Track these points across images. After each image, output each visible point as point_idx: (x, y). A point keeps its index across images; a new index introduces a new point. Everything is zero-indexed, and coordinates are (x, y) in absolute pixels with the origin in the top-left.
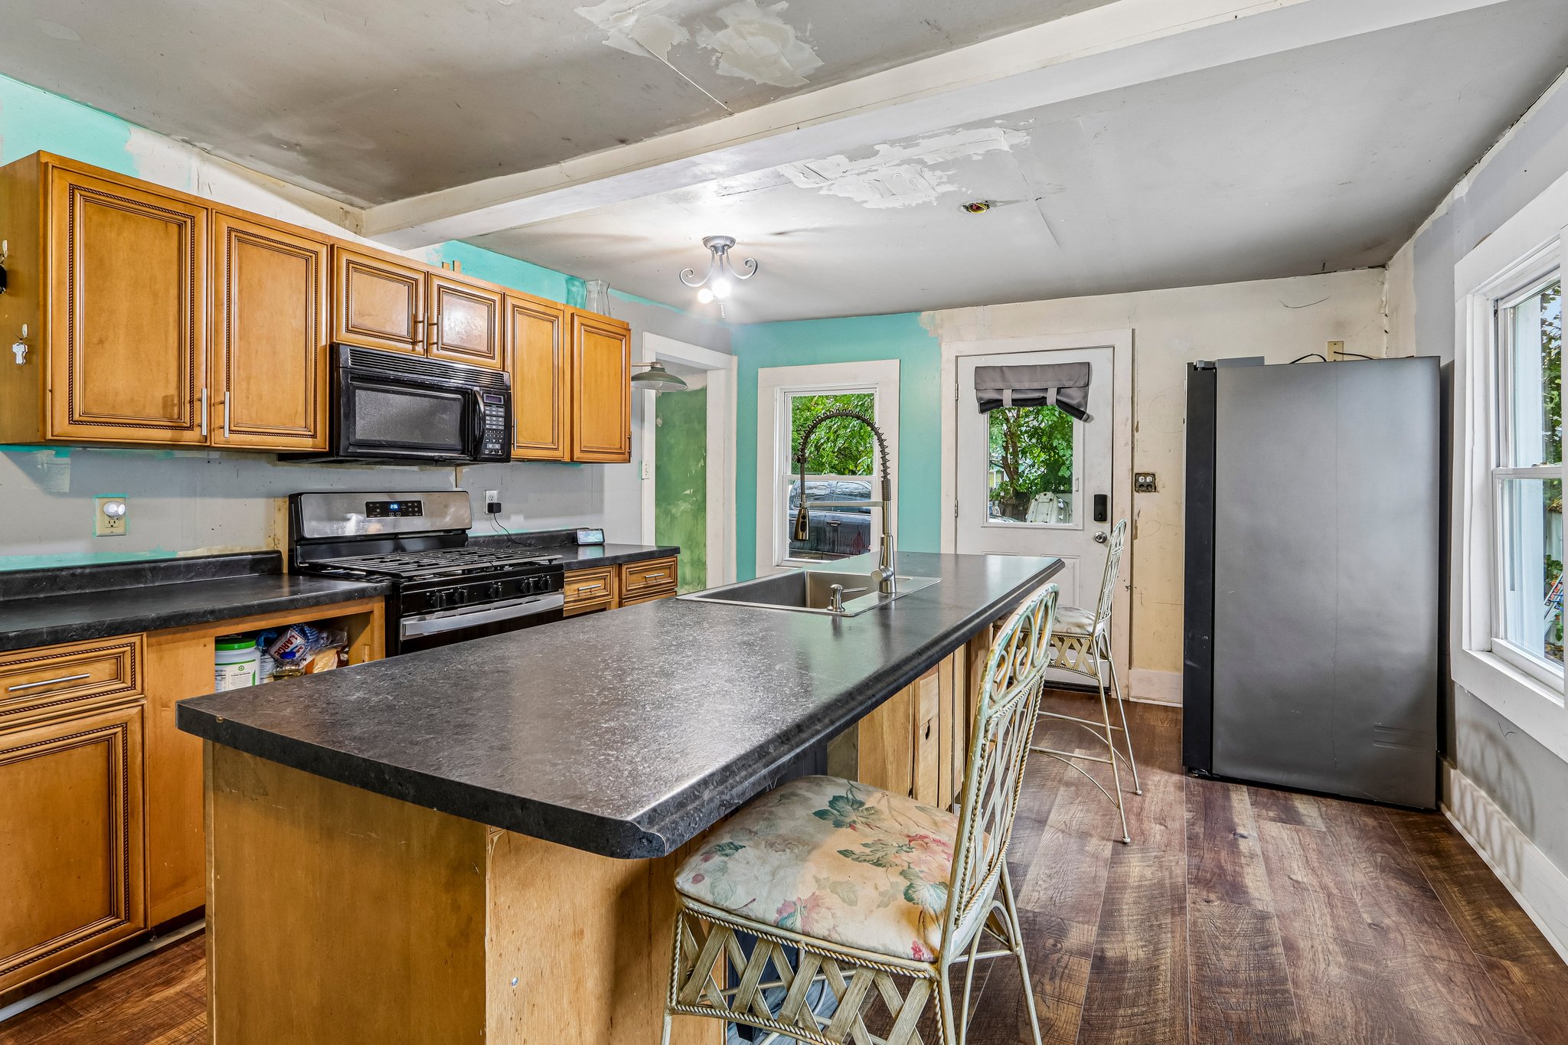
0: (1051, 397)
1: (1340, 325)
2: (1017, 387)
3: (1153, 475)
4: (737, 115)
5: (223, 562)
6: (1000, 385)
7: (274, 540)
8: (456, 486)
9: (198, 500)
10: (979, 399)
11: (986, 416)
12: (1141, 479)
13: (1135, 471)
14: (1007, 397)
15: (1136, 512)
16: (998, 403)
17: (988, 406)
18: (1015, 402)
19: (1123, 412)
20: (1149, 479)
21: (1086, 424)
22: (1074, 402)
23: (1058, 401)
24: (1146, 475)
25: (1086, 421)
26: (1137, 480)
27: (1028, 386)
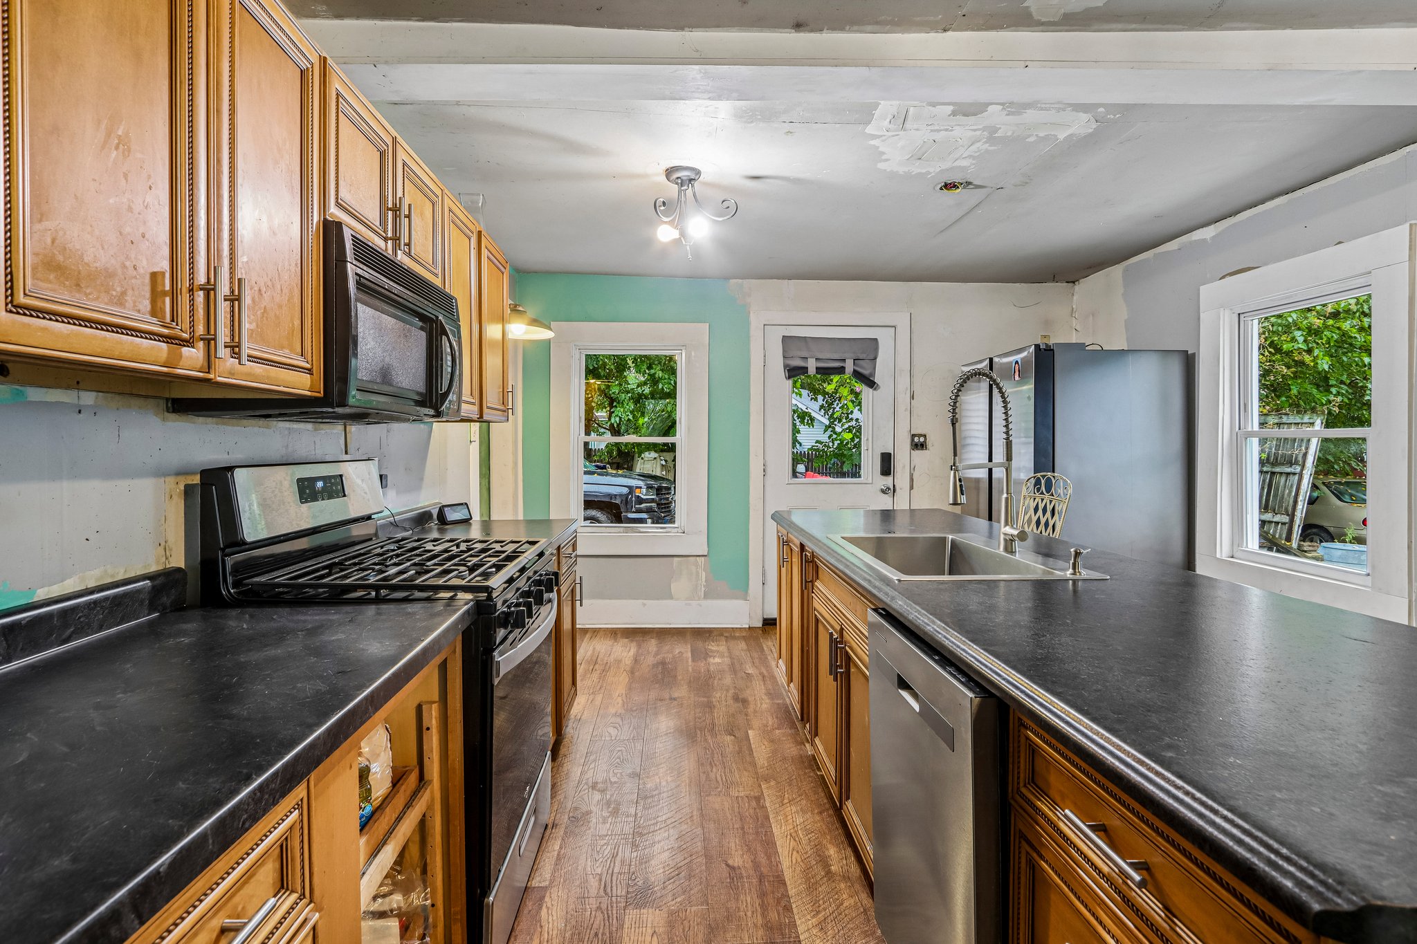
0: (849, 366)
1: (1047, 323)
2: (820, 356)
3: (925, 436)
4: (950, 33)
5: (115, 597)
6: (804, 354)
7: (165, 549)
8: (346, 453)
9: (66, 484)
10: (785, 366)
11: (791, 382)
12: (916, 439)
13: (912, 433)
14: (812, 365)
15: (912, 467)
16: (804, 370)
17: (793, 372)
18: (819, 370)
19: (903, 382)
20: (922, 439)
21: (874, 392)
22: (866, 372)
23: (855, 371)
24: (919, 436)
25: (875, 389)
26: (913, 440)
27: (829, 357)
